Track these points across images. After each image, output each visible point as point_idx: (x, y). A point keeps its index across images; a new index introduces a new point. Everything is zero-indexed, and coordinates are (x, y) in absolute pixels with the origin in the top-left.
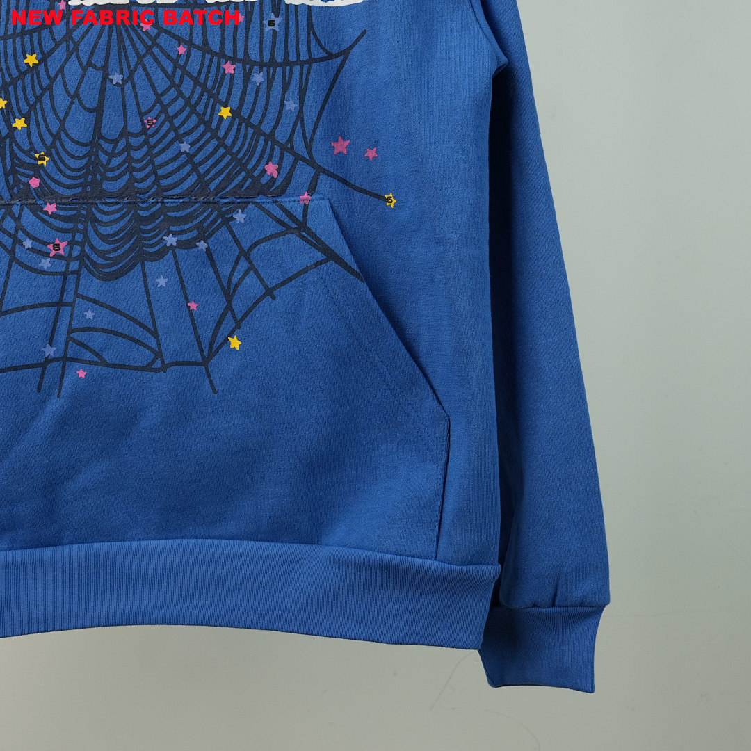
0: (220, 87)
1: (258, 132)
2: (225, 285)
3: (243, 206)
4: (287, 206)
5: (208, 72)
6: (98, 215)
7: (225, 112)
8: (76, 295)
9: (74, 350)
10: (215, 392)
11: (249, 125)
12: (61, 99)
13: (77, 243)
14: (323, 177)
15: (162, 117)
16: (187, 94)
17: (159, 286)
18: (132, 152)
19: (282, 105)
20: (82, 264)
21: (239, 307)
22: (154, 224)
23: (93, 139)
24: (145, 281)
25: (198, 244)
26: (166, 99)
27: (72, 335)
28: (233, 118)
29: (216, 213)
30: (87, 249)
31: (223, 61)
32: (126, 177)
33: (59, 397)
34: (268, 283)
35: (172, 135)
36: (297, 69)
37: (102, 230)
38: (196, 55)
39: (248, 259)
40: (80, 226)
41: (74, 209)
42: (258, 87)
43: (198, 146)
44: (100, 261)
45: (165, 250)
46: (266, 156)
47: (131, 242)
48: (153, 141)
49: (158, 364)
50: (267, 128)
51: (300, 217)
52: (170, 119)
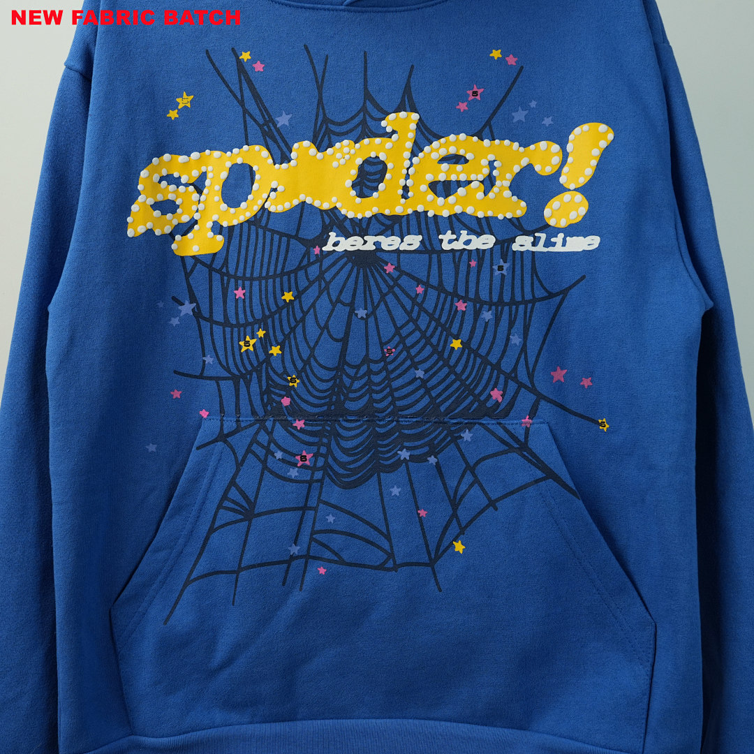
0: (452, 322)
1: (485, 362)
2: (452, 494)
3: (470, 426)
4: (510, 428)
5: (442, 309)
6: (341, 431)
7: (456, 344)
8: (320, 501)
9: (316, 549)
10: (440, 590)
11: (477, 355)
12: (312, 330)
13: (322, 455)
14: (543, 403)
15: (401, 347)
16: (423, 327)
17: (393, 495)
18: (372, 376)
19: (508, 339)
20: (325, 474)
21: (464, 514)
22: (390, 440)
23: (339, 364)
24: (380, 490)
25: (429, 459)
26: (404, 332)
27: (314, 536)
28: (463, 349)
29: (445, 432)
30: (330, 460)
31: (455, 299)
32: (366, 398)
33: (301, 590)
34: (491, 495)
35: (408, 363)
36: (521, 307)
37: (344, 444)
38: (433, 294)
39: (473, 474)
40: (325, 440)
41: (320, 425)
42: (487, 324)
43: (431, 373)
44: (341, 471)
45: (399, 463)
46: (492, 383)
47: (369, 455)
48: (391, 367)
49: (390, 564)
50: (493, 359)
51: (522, 438)
52: (408, 349)
